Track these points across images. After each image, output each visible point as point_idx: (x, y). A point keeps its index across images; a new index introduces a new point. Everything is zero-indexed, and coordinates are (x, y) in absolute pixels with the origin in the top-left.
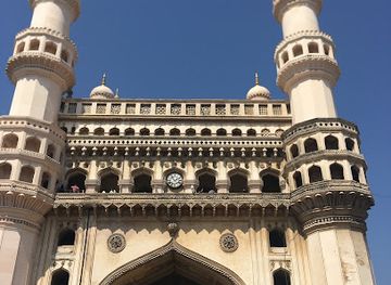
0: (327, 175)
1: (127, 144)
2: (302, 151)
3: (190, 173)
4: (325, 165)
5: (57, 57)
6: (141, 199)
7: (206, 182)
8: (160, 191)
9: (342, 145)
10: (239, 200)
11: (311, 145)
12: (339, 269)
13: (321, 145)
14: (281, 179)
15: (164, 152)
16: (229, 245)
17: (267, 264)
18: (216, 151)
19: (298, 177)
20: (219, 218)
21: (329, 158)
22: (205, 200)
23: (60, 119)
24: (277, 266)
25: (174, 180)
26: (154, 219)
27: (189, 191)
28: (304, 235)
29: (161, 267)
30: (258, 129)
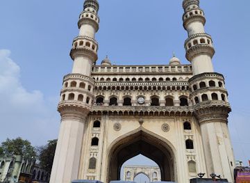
0: (210, 97)
1: (120, 85)
2: (199, 87)
3: (148, 97)
4: (209, 94)
5: (90, 48)
6: (127, 109)
7: (155, 101)
8: (135, 105)
9: (217, 85)
10: (170, 109)
11: (203, 85)
12: (215, 140)
13: (208, 85)
14: (188, 100)
15: (136, 88)
16: (166, 128)
17: (183, 137)
18: (159, 88)
19: (197, 99)
20: (161, 117)
21: (211, 90)
22: (155, 109)
23: (92, 74)
24: (187, 138)
25: (141, 100)
27: (147, 105)
28: (199, 125)
29: (136, 137)
30: (177, 77)
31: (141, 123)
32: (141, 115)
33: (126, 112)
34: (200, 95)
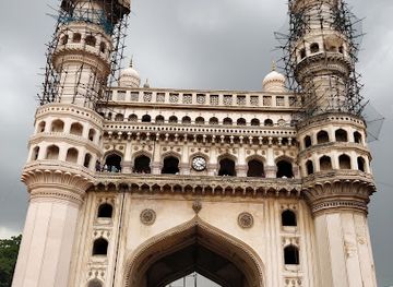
0: (336, 164)
1: (158, 129)
2: (315, 141)
3: (214, 158)
4: (335, 156)
6: (170, 180)
7: (227, 166)
8: (187, 173)
9: (351, 138)
10: (256, 183)
11: (323, 136)
12: (341, 246)
13: (332, 137)
14: (294, 166)
15: (190, 138)
16: (246, 221)
17: (279, 241)
18: (237, 139)
19: (310, 165)
20: (238, 199)
21: (339, 149)
22: (226, 182)
24: (288, 243)
25: (199, 162)
26: (181, 197)
27: (211, 174)
28: (313, 216)
29: (186, 239)
30: (275, 119)
31: (197, 209)
32: (197, 193)
33: (167, 188)
34: (316, 158)
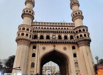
1: (45, 30)
2: (78, 32)
3: (57, 36)
6: (48, 40)
7: (60, 37)
8: (52, 39)
11: (80, 31)
12: (86, 53)
13: (82, 31)
15: (52, 32)
16: (65, 49)
17: (72, 52)
19: (78, 37)
20: (63, 44)
21: (84, 33)
22: (60, 41)
24: (74, 53)
25: (54, 37)
26: (51, 44)
27: (57, 39)
28: (79, 47)
30: (69, 28)
31: (54, 46)
32: (54, 43)
33: (48, 42)
34: (79, 35)
